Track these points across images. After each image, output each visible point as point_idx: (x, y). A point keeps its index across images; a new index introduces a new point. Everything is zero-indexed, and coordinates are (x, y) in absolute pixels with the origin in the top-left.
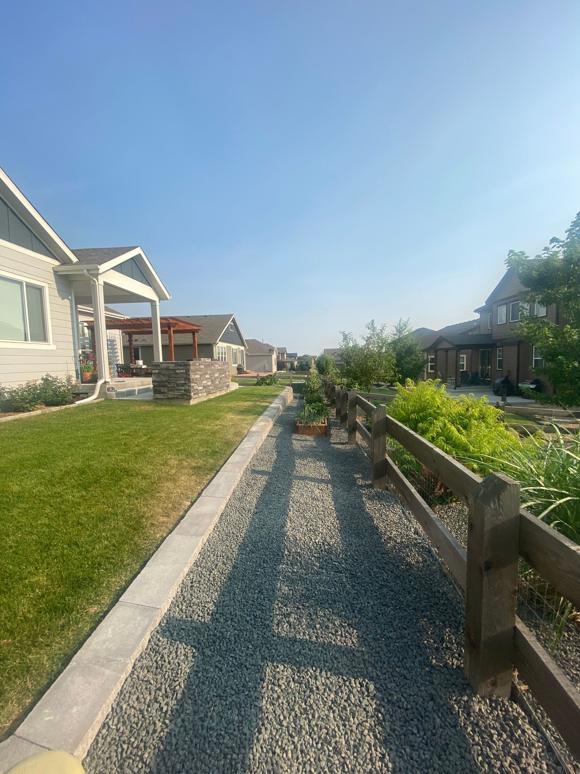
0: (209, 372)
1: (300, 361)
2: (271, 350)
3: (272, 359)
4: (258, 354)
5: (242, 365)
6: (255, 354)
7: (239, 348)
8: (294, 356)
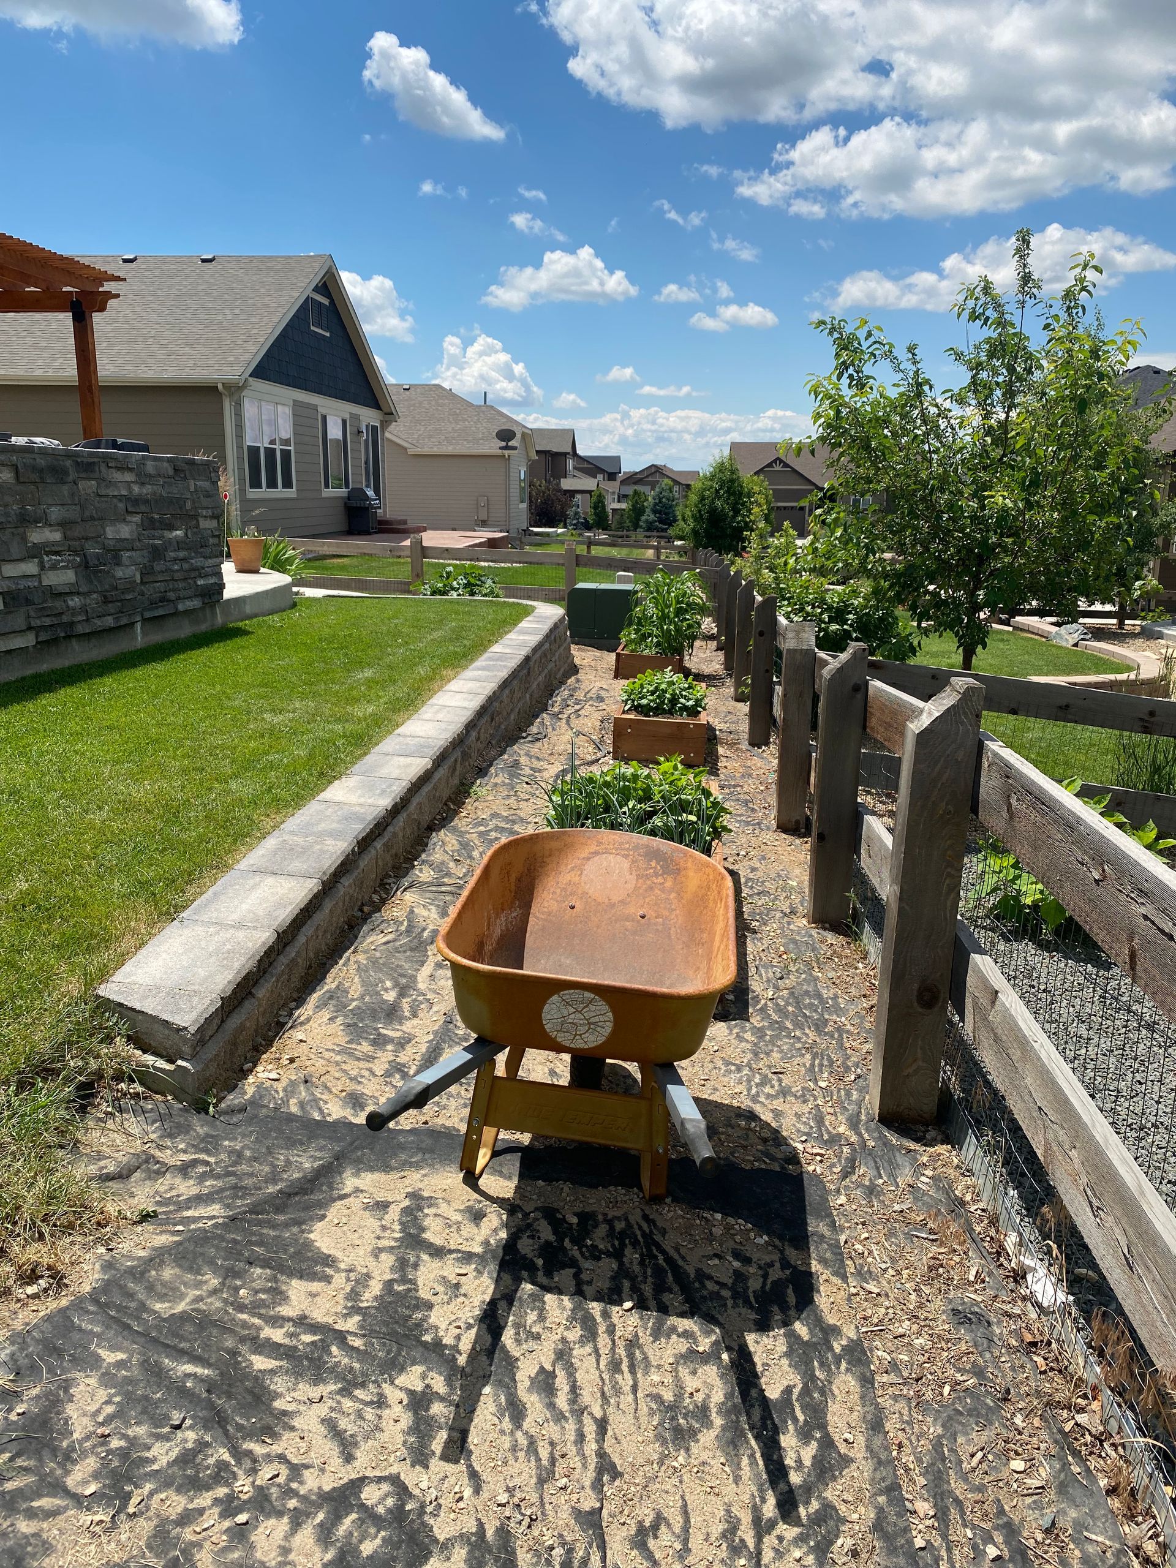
1: (629, 490)
2: (506, 436)
3: (507, 475)
4: (450, 449)
5: (370, 493)
6: (436, 450)
7: (356, 418)
8: (607, 469)
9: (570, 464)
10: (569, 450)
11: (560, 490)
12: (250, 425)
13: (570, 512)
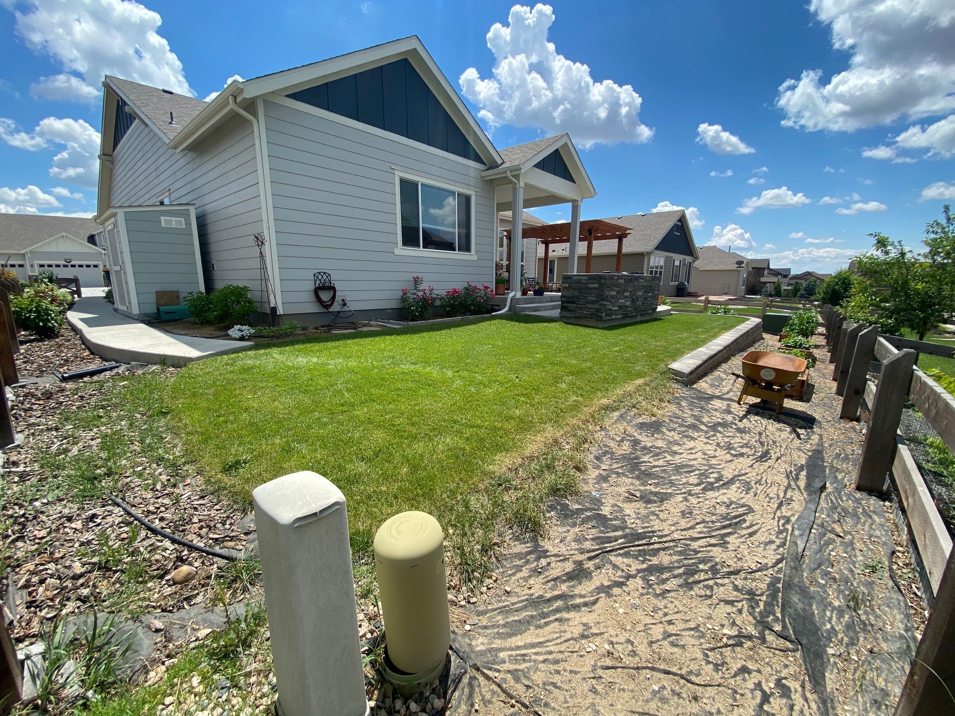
1: (793, 282)
2: (740, 263)
3: (738, 277)
4: (716, 268)
5: (686, 283)
6: (710, 268)
7: (684, 260)
8: (783, 274)
9: (766, 272)
10: (766, 266)
11: (759, 282)
12: (651, 264)
13: (763, 290)
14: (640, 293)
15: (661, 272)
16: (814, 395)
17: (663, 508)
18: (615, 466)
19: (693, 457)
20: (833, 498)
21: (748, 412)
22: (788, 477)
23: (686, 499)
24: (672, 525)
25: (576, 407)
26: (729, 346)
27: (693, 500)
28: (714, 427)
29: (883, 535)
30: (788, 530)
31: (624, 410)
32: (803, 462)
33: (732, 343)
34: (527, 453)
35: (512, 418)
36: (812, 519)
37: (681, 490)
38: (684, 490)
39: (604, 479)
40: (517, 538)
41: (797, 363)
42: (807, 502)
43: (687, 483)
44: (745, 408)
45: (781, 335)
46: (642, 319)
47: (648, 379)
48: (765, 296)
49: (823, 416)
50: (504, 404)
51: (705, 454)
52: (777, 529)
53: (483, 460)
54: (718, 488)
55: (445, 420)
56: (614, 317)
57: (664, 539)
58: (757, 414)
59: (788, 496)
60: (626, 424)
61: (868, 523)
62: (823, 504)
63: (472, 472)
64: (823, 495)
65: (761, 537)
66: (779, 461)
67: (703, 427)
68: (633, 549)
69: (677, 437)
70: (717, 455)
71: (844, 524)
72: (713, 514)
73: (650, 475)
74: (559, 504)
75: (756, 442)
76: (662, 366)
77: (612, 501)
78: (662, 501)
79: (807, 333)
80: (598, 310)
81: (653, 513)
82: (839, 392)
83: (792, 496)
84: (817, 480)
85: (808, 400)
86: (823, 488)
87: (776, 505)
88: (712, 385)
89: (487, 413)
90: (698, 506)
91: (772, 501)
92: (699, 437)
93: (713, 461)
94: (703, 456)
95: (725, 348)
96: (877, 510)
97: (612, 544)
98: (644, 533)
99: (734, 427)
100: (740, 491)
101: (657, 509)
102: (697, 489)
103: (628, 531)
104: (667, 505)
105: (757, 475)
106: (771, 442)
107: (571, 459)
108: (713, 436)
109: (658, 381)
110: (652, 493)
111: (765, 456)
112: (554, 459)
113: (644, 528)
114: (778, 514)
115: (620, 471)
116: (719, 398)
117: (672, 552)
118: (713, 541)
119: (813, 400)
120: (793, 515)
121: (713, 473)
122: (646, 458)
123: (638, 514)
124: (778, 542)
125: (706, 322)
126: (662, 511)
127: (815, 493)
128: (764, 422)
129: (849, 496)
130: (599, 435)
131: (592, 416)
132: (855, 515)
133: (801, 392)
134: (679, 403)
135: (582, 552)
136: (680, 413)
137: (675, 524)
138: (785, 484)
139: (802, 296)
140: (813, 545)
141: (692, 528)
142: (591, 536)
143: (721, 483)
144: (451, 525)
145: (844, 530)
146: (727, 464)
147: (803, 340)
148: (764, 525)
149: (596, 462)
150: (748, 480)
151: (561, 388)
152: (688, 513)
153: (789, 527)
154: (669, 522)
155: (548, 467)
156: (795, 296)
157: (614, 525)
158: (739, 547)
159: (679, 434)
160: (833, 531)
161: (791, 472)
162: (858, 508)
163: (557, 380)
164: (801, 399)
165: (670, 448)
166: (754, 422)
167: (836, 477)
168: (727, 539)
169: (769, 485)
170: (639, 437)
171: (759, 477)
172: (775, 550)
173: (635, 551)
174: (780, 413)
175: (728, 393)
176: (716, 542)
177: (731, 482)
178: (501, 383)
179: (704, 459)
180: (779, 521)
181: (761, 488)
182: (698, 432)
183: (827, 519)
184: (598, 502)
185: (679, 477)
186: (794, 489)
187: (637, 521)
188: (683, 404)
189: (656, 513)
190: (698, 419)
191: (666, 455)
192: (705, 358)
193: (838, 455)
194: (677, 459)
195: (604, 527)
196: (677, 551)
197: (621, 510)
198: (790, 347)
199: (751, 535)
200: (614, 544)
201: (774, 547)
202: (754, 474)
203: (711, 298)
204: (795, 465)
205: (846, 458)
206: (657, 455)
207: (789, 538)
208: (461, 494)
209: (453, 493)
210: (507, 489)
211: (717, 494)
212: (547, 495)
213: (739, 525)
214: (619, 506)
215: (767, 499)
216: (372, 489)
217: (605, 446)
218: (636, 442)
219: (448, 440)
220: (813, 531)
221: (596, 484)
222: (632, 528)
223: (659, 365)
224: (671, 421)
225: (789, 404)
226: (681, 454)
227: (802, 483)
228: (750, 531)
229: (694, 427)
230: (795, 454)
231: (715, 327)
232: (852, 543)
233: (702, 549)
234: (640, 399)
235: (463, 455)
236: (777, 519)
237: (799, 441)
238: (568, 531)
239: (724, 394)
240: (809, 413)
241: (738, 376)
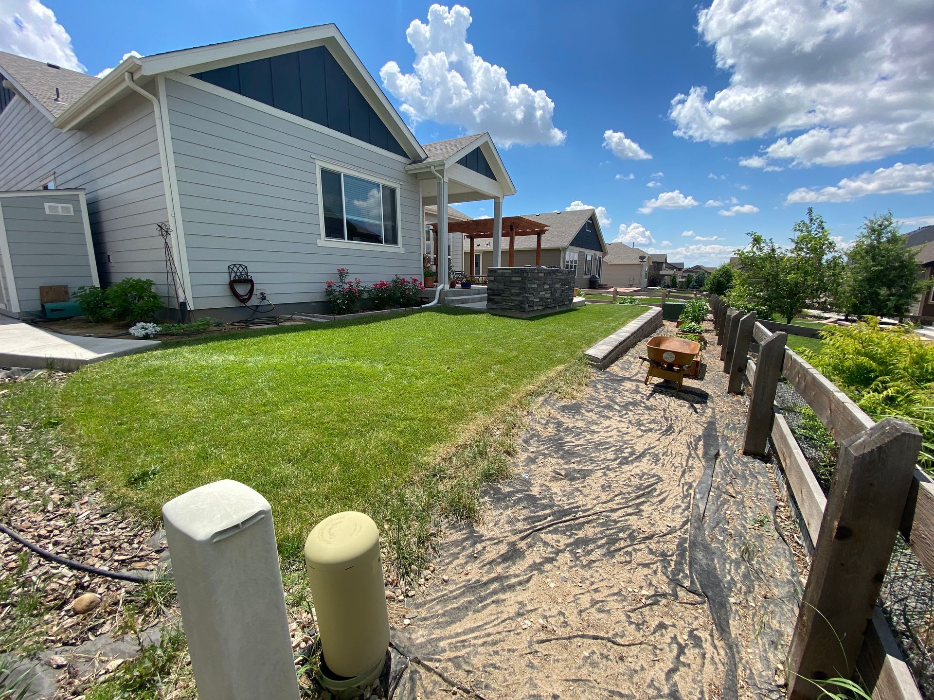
0: (549, 282)
1: (686, 274)
2: (642, 258)
3: (642, 270)
4: (622, 263)
5: (597, 276)
6: (617, 263)
7: (595, 255)
8: (678, 267)
9: (664, 266)
10: (664, 261)
11: (659, 274)
12: (567, 259)
13: (662, 282)
14: (558, 286)
15: (575, 266)
16: (706, 374)
17: (586, 484)
18: (542, 448)
19: (609, 434)
20: (725, 463)
21: (654, 391)
22: (688, 447)
23: (605, 474)
24: (594, 499)
25: (505, 394)
26: (635, 332)
27: (611, 474)
28: (626, 406)
29: (767, 493)
30: (691, 494)
31: (548, 395)
32: (700, 433)
33: (638, 330)
34: (460, 442)
35: (445, 408)
36: (710, 483)
37: (600, 466)
38: (603, 466)
39: (532, 460)
40: (453, 527)
41: (692, 346)
42: (705, 468)
43: (605, 459)
44: (651, 387)
45: (678, 322)
46: (561, 310)
47: (567, 364)
48: (664, 287)
49: (715, 392)
50: (437, 395)
51: (620, 432)
52: (682, 494)
53: (417, 452)
54: (632, 462)
55: (377, 415)
56: (535, 308)
57: (588, 513)
58: (661, 393)
59: (690, 464)
60: (549, 408)
61: (754, 483)
62: (718, 469)
63: (407, 465)
64: (718, 461)
65: (669, 503)
66: (681, 433)
67: (616, 407)
68: (561, 525)
69: (594, 417)
70: (630, 431)
71: (735, 485)
72: (629, 486)
73: (572, 454)
74: (491, 488)
75: (661, 417)
76: (579, 352)
77: (540, 481)
78: (584, 477)
79: (698, 319)
80: (521, 302)
81: (577, 490)
82: (726, 371)
83: (693, 464)
84: (712, 448)
85: (702, 379)
86: (718, 454)
87: (680, 474)
88: (622, 369)
89: (420, 405)
90: (616, 479)
91: (677, 470)
92: (613, 416)
93: (627, 438)
94: (618, 434)
95: (632, 334)
96: (761, 471)
97: (541, 523)
98: (570, 509)
99: (643, 405)
100: (650, 463)
101: (581, 485)
102: (614, 464)
103: (555, 508)
104: (589, 481)
105: (664, 447)
106: (674, 417)
107: (502, 444)
108: (627, 414)
109: (576, 366)
110: (575, 470)
111: (669, 430)
112: (486, 445)
113: (569, 504)
114: (683, 481)
115: (546, 452)
116: (629, 379)
117: (595, 524)
118: (630, 511)
119: (706, 378)
120: (694, 481)
121: (626, 448)
122: (568, 439)
123: (564, 491)
124: (683, 506)
125: (615, 312)
126: (585, 487)
127: (711, 460)
128: (668, 399)
129: (738, 460)
130: (527, 420)
131: (520, 402)
132: (744, 477)
133: (696, 372)
134: (595, 386)
135: (515, 533)
136: (596, 395)
137: (597, 498)
138: (687, 454)
139: (694, 287)
140: (711, 506)
141: (611, 500)
142: (522, 517)
143: (634, 456)
144: (387, 520)
145: (736, 491)
146: (639, 440)
147: (696, 325)
148: (672, 492)
149: (525, 445)
150: (656, 452)
151: (490, 377)
152: (607, 487)
153: (692, 492)
154: (592, 497)
155: (481, 453)
156: (688, 287)
157: (543, 504)
158: (651, 514)
159: (596, 414)
160: (727, 493)
161: (691, 443)
162: (746, 470)
163: (486, 369)
164: (696, 377)
165: (589, 428)
166: (659, 400)
167: (727, 445)
168: (641, 507)
169: (674, 456)
170: (562, 419)
171: (665, 449)
172: (681, 514)
173: (563, 527)
174: (680, 391)
175: (636, 374)
176: (632, 511)
177: (642, 455)
178: (433, 375)
179: (619, 436)
180: (683, 487)
181: (667, 459)
182: (613, 412)
183: (722, 482)
184: (527, 483)
185: (598, 454)
186: (694, 458)
187: (564, 498)
188: (599, 386)
189: (580, 489)
190: (612, 399)
191: (586, 434)
192: (616, 344)
193: (728, 425)
194: (596, 438)
195: (534, 506)
196: (600, 523)
197: (549, 489)
198: (686, 332)
199: (661, 501)
200: (543, 522)
201: (680, 510)
202: (661, 447)
203: (620, 290)
204: (694, 436)
205: (734, 428)
206: (578, 435)
207: (692, 501)
208: (396, 488)
209: (387, 488)
210: (442, 479)
211: (631, 467)
212: (481, 481)
213: (651, 494)
214: (546, 486)
215: (673, 468)
216: (301, 492)
217: (532, 429)
218: (559, 424)
219: (381, 435)
220: (711, 493)
221: (526, 466)
222: (559, 506)
223: (576, 351)
224: (589, 402)
225: (687, 382)
226: (599, 432)
227: (700, 452)
228: (660, 498)
229: (609, 407)
230: (694, 426)
231: (623, 316)
232: (742, 502)
233: (620, 519)
234: (562, 383)
235: (397, 448)
236: (681, 486)
237: (696, 415)
238: (502, 514)
239: (633, 376)
240: (703, 389)
241: (644, 359)
